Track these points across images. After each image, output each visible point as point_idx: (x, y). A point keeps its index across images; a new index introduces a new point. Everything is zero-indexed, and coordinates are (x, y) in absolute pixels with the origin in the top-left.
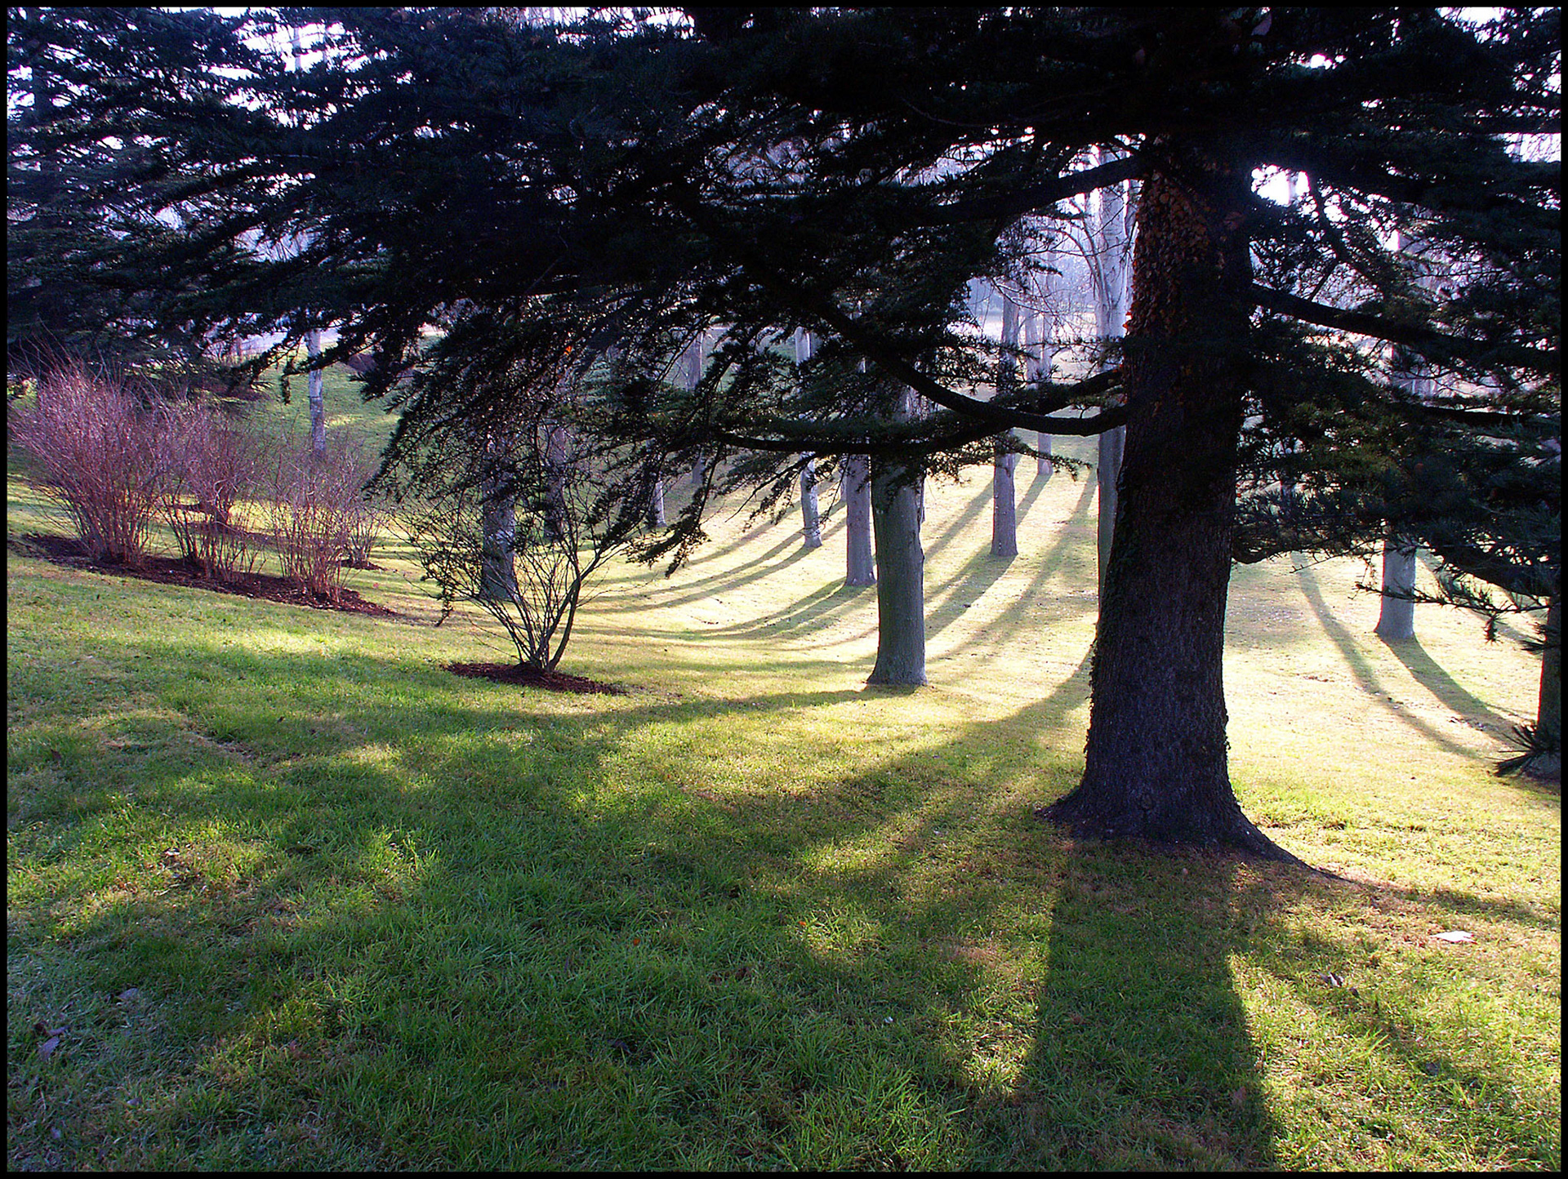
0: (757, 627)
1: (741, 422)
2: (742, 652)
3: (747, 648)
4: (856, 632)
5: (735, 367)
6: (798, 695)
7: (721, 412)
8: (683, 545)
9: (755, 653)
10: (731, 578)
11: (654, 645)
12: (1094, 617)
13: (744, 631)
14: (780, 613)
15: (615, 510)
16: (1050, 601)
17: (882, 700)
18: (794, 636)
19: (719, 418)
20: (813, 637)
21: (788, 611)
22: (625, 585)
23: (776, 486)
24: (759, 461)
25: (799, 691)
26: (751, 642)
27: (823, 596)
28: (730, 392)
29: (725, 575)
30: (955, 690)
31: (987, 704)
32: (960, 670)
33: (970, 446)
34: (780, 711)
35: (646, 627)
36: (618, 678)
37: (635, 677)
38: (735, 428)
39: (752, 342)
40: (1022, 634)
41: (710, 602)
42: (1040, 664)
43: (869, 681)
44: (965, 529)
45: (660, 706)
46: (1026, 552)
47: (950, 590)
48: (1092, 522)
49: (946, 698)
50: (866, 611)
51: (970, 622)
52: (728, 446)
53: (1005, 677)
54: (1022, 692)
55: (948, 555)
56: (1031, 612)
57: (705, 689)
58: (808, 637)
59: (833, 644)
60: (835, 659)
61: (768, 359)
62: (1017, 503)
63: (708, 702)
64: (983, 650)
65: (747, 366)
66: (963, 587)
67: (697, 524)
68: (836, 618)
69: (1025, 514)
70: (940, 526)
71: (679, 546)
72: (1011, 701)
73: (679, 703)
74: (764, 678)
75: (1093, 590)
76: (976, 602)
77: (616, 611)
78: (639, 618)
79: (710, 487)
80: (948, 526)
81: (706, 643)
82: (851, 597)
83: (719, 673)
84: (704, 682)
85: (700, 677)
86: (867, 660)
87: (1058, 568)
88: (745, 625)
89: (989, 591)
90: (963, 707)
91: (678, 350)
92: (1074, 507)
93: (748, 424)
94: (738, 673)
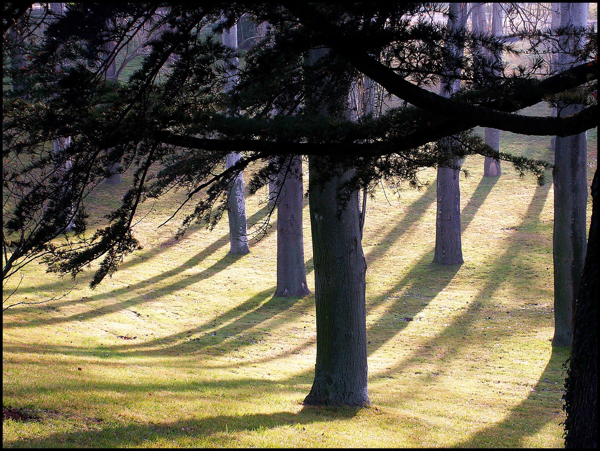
0: (179, 342)
1: (179, 118)
2: (164, 370)
3: (168, 365)
4: (288, 347)
5: (173, 58)
6: (230, 418)
7: (158, 107)
8: (111, 253)
9: (179, 371)
10: (150, 288)
11: (66, 363)
12: (548, 333)
13: (165, 346)
14: (205, 327)
15: (39, 215)
16: (500, 314)
17: (322, 424)
18: (220, 352)
19: (155, 112)
20: (241, 353)
21: (213, 324)
22: (30, 296)
23: (212, 189)
24: (193, 160)
25: (231, 413)
26: (173, 359)
27: (251, 307)
28: (170, 85)
29: (143, 284)
30: (400, 412)
31: (436, 428)
32: (404, 389)
33: (427, 148)
34: (212, 436)
35: (55, 342)
36: (28, 401)
37: (47, 399)
38: (173, 124)
39: (194, 30)
40: (470, 351)
41: (126, 314)
42: (491, 384)
43: (307, 402)
44: (405, 235)
45: (78, 434)
46: (472, 260)
47: (390, 302)
48: (545, 228)
49: (391, 421)
50: (300, 325)
51: (411, 337)
52: (164, 145)
53: (455, 399)
54: (473, 414)
55: (387, 263)
56: (479, 325)
57: (127, 412)
58: (236, 353)
59: (263, 361)
60: (267, 378)
61: (211, 50)
62: (462, 207)
63: (132, 427)
64: (428, 368)
65: (188, 56)
66: (403, 299)
67: (128, 229)
68: (266, 332)
69: (471, 219)
70: (378, 232)
71: (106, 254)
72: (464, 425)
73: (99, 428)
74: (192, 399)
75: (547, 303)
76: (420, 315)
77: (20, 325)
78: (47, 333)
79: (142, 189)
80: (387, 231)
81: (123, 360)
82: (282, 309)
83: (141, 394)
84: (126, 404)
85: (122, 400)
86: (301, 378)
87: (508, 278)
88: (166, 340)
89: (433, 302)
90: (410, 432)
91: (122, 39)
92: (524, 211)
93: (188, 121)
94: (162, 394)
